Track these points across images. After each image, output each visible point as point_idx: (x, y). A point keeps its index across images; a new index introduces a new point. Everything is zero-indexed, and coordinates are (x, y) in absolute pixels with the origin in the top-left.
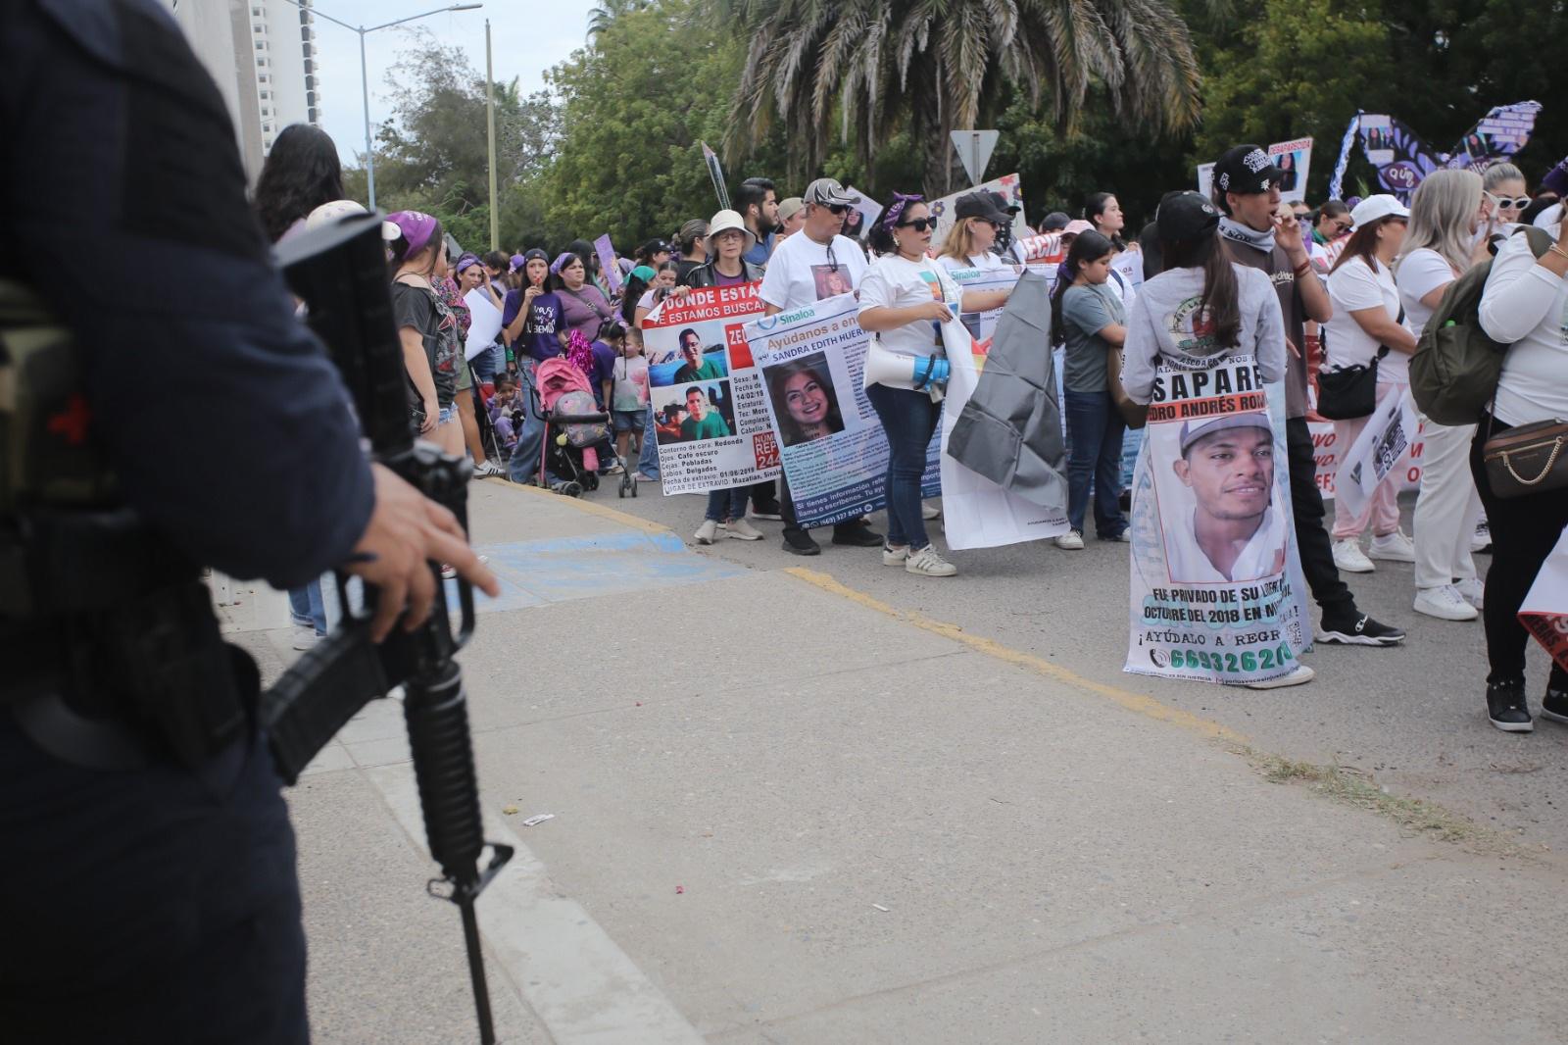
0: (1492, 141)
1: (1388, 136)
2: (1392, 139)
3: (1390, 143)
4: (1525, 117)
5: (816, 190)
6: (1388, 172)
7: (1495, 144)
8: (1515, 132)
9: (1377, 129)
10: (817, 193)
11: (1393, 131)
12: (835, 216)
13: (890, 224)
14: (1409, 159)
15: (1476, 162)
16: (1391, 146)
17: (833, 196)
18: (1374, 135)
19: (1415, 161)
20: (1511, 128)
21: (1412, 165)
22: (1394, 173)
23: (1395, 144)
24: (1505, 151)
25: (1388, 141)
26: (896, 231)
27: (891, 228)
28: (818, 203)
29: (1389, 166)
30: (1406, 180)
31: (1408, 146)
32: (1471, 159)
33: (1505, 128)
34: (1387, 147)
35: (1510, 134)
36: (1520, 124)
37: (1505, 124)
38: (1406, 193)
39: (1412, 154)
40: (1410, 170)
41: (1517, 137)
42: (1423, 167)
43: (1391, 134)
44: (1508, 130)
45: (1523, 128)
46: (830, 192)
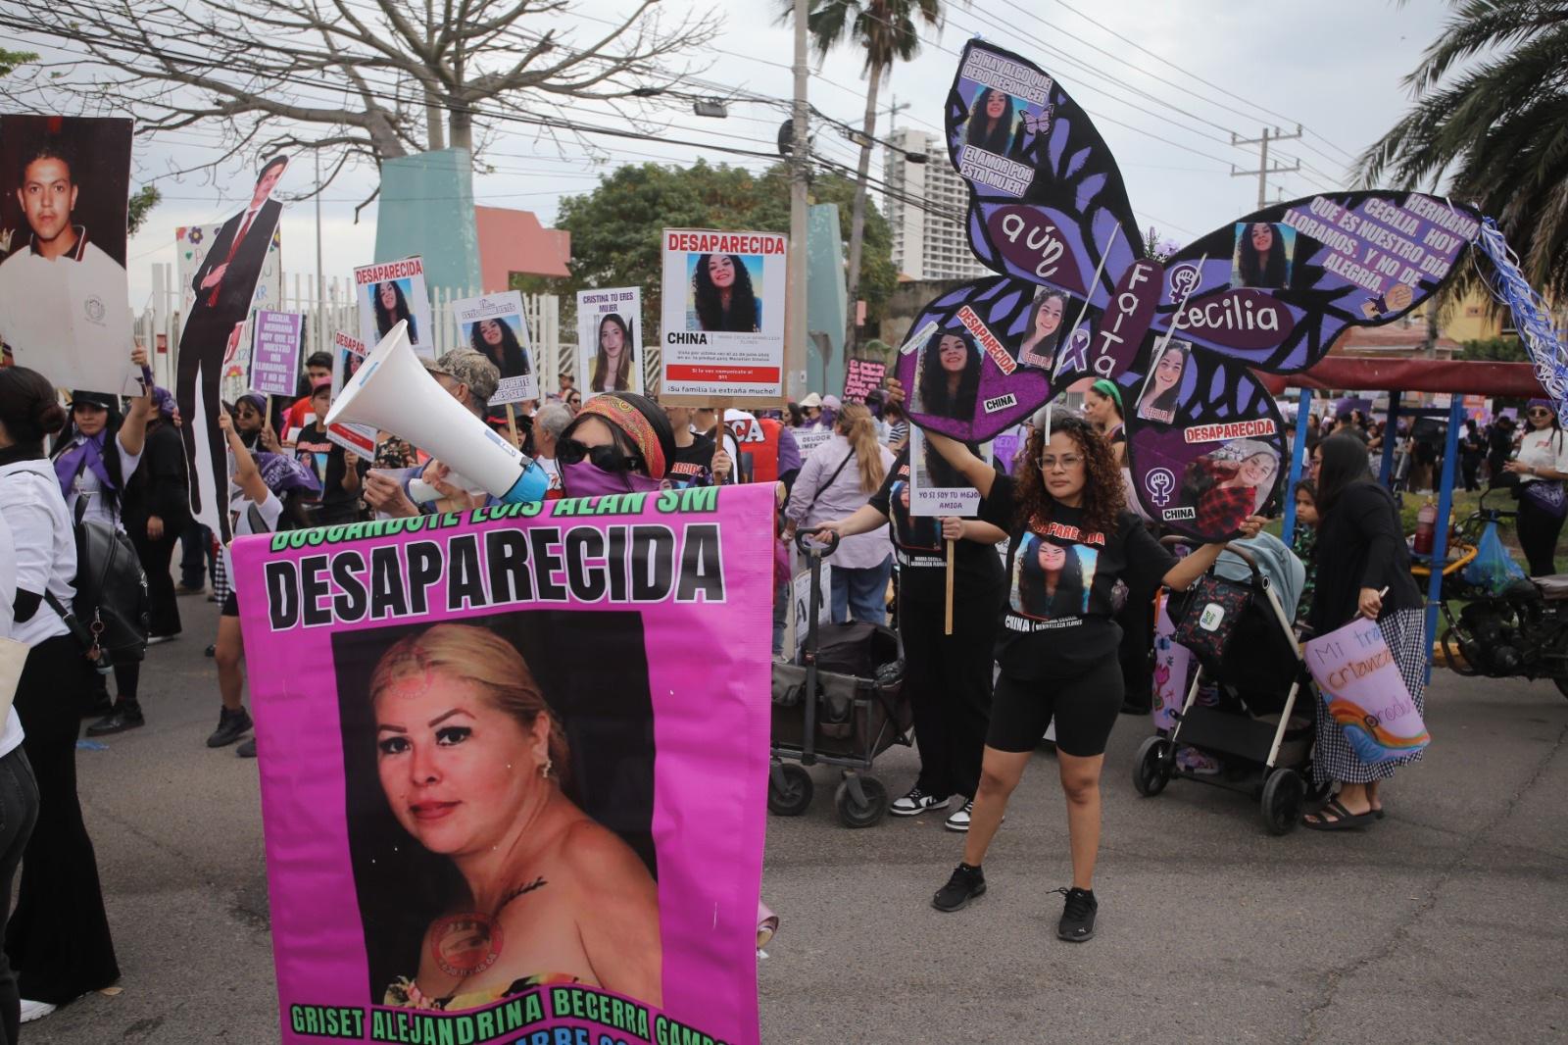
0: (1312, 262)
1: (1032, 129)
2: (1042, 141)
4: (1433, 238)
6: (998, 217)
7: (1320, 272)
8: (1387, 265)
9: (1008, 99)
11: (1052, 119)
14: (1070, 210)
15: (1243, 296)
18: (995, 111)
19: (1085, 221)
20: (1382, 251)
21: (1071, 229)
22: (1013, 225)
23: (1044, 155)
24: (1338, 303)
25: (1028, 140)
29: (1008, 202)
30: (1037, 256)
31: (1080, 176)
32: (1237, 283)
33: (1363, 245)
34: (1019, 155)
35: (1371, 267)
36: (1412, 252)
37: (1367, 230)
38: (1032, 287)
39: (1082, 204)
40: (1057, 235)
41: (1389, 282)
42: (1098, 245)
43: (1044, 128)
44: (1371, 254)
45: (1416, 266)
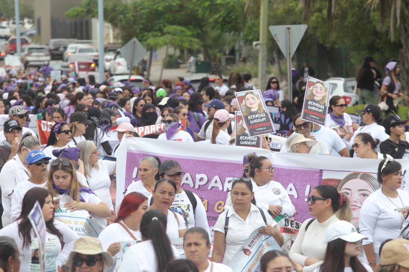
3: (278, 120)
5: (12, 110)
10: (13, 112)
12: (21, 119)
13: (55, 132)
16: (279, 122)
17: (19, 112)
26: (57, 135)
27: (55, 134)
28: (14, 115)
46: (18, 110)
